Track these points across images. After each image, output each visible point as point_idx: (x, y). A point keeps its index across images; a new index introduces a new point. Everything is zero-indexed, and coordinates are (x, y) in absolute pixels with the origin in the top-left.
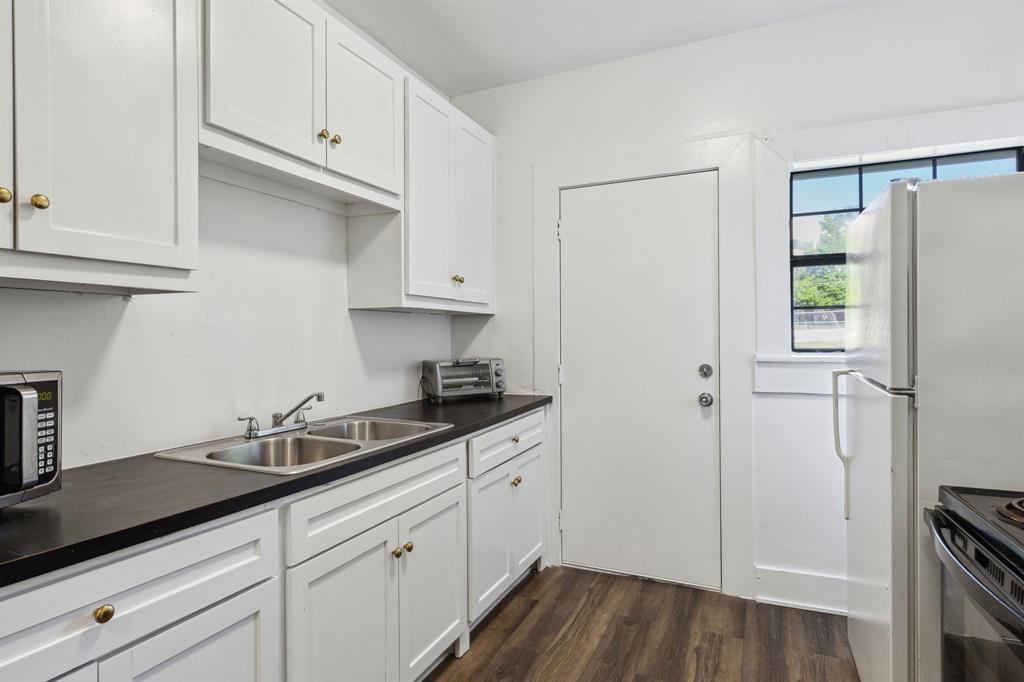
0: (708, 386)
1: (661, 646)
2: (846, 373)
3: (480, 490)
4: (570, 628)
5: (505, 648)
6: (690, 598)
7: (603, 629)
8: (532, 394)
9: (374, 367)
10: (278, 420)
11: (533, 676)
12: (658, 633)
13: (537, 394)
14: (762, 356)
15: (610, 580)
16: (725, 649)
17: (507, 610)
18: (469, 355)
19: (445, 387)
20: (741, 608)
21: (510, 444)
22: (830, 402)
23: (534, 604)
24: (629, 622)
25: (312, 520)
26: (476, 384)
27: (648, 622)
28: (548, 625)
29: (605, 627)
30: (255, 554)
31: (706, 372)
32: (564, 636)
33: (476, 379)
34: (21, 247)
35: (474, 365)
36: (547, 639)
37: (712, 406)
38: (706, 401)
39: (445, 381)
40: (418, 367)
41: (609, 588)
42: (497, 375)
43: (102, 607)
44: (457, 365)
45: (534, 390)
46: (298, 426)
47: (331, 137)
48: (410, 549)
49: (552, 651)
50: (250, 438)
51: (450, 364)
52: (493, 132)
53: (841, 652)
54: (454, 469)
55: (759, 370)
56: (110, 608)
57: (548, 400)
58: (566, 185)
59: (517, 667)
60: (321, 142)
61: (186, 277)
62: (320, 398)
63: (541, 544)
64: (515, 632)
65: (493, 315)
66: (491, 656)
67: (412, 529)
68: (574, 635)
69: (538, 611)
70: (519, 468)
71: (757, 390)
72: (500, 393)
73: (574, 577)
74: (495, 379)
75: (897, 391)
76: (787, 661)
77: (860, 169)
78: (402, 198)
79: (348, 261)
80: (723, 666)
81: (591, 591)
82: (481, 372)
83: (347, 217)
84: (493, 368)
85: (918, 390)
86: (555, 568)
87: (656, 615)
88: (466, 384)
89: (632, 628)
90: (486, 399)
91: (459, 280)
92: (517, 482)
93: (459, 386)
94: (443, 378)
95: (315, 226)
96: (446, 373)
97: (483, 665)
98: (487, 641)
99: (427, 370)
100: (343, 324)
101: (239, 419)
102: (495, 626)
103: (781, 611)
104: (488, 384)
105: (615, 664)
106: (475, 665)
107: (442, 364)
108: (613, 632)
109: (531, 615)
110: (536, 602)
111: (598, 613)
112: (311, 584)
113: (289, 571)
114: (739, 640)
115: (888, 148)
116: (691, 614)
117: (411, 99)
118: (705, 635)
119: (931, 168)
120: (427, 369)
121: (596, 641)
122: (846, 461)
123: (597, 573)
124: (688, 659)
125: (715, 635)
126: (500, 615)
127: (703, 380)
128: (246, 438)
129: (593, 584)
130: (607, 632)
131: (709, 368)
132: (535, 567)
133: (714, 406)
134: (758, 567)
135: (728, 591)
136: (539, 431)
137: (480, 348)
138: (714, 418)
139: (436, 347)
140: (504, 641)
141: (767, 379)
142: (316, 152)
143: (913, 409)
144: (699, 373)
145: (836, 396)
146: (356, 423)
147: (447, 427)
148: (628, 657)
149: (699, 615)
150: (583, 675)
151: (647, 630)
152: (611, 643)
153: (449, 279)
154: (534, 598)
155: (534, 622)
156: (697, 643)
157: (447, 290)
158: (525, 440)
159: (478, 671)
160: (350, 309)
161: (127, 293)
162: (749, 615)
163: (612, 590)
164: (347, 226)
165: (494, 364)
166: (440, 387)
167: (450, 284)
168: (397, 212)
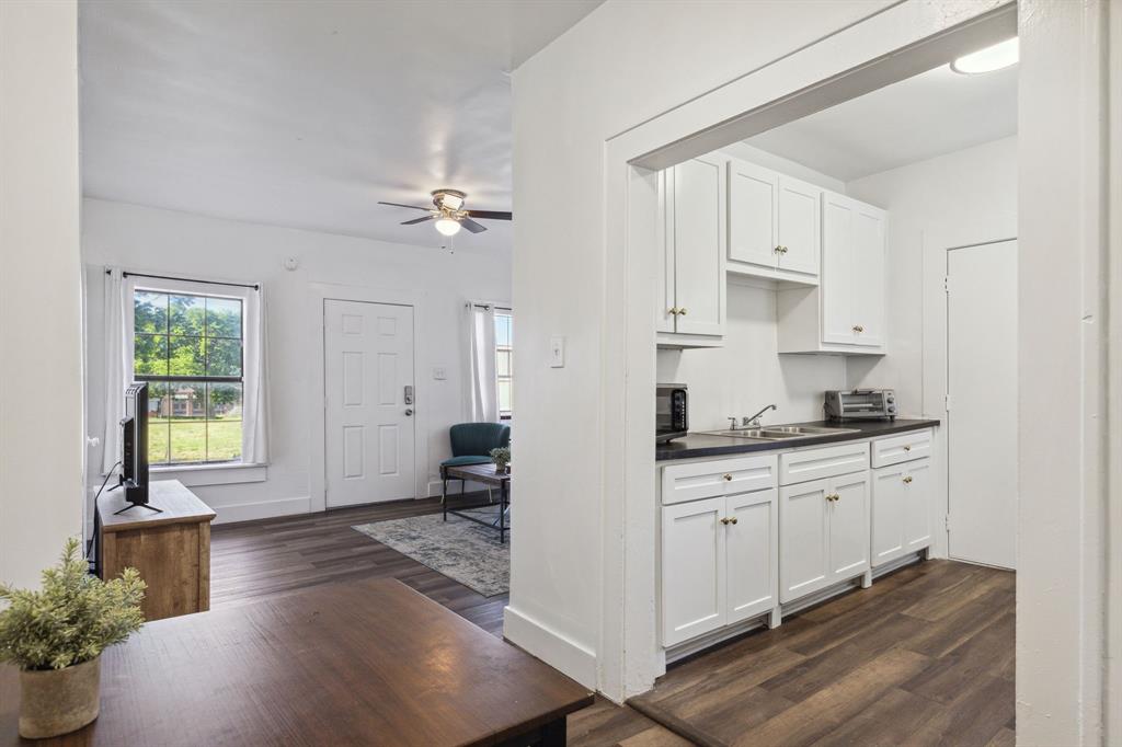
3: (880, 478)
5: (899, 590)
8: (921, 418)
9: (794, 394)
10: (746, 421)
13: (926, 418)
18: (863, 386)
19: (846, 410)
21: (903, 452)
23: (922, 575)
25: (791, 465)
26: (871, 409)
28: (936, 585)
29: (985, 591)
30: (769, 473)
32: (949, 591)
33: (871, 405)
34: (678, 331)
35: (869, 394)
39: (846, 406)
40: (821, 396)
42: (889, 402)
43: (728, 475)
44: (855, 394)
45: (923, 415)
46: (755, 425)
47: (782, 250)
48: (837, 499)
50: (733, 428)
51: (849, 393)
52: (885, 209)
54: (862, 459)
56: (730, 476)
57: (937, 423)
58: (951, 247)
60: (776, 254)
61: (721, 340)
62: (774, 408)
63: (929, 537)
65: (884, 355)
67: (838, 488)
68: (957, 591)
69: (925, 578)
70: (910, 471)
72: (891, 417)
73: (959, 566)
74: (887, 406)
78: (819, 278)
79: (778, 320)
81: (974, 575)
82: (875, 400)
83: (777, 291)
84: (886, 398)
86: (941, 561)
88: (862, 408)
90: (878, 420)
91: (858, 329)
92: (908, 480)
93: (857, 410)
94: (844, 404)
95: (760, 300)
96: (846, 401)
98: (882, 586)
100: (774, 364)
101: (728, 420)
102: (891, 579)
104: (882, 409)
105: (991, 607)
107: (843, 393)
109: (921, 578)
111: (981, 585)
112: (790, 499)
113: (781, 488)
117: (827, 206)
120: (830, 398)
121: (976, 596)
123: (981, 567)
128: (731, 428)
129: (977, 571)
130: (987, 593)
132: (923, 553)
137: (872, 381)
139: (836, 380)
140: (898, 587)
142: (772, 260)
147: (855, 431)
154: (923, 572)
155: (924, 582)
157: (851, 337)
158: (915, 452)
160: (780, 354)
161: (681, 348)
164: (777, 297)
165: (886, 394)
166: (842, 410)
167: (851, 333)
168: (815, 286)
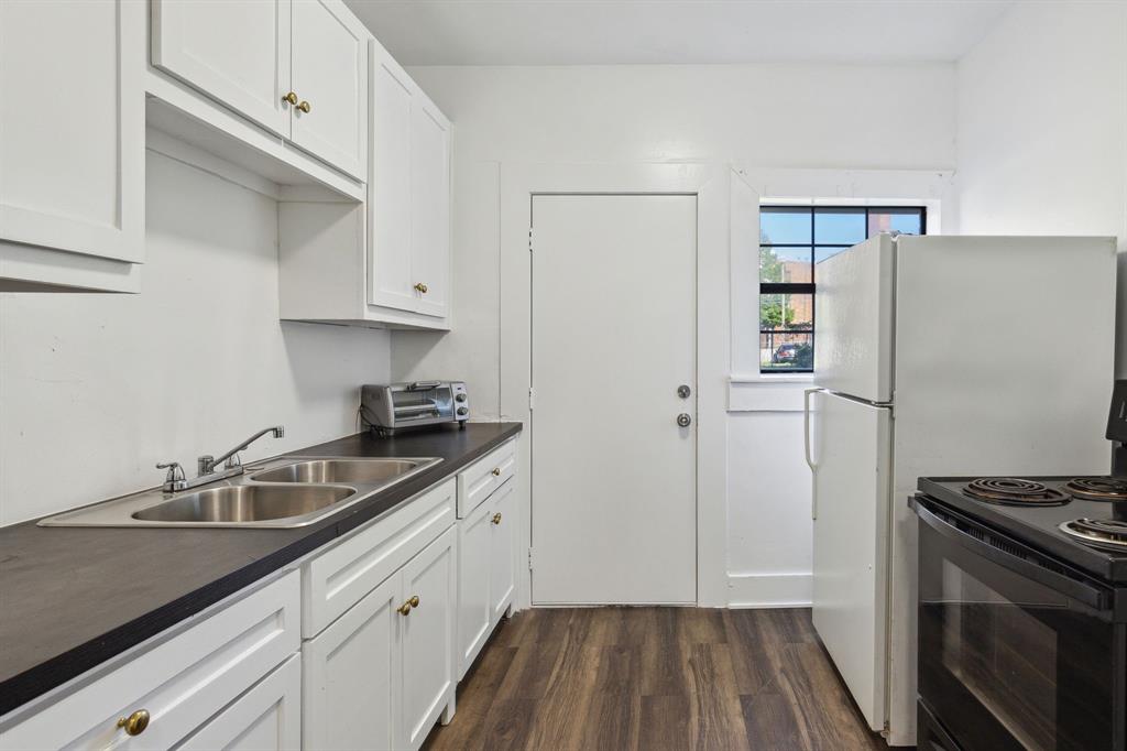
0: (685, 407)
1: (658, 666)
2: (815, 391)
3: (468, 531)
4: (562, 668)
5: (495, 704)
6: (670, 617)
7: (596, 663)
8: (498, 421)
9: (309, 394)
10: (206, 465)
11: (538, 721)
12: (651, 653)
13: (503, 420)
14: (736, 376)
15: (587, 613)
16: (714, 655)
17: (485, 664)
19: (399, 416)
20: (717, 617)
21: (490, 478)
22: (803, 417)
23: (514, 652)
24: (620, 650)
25: (329, 580)
26: (434, 412)
27: (639, 646)
28: (536, 671)
29: (598, 660)
30: (278, 627)
31: (684, 392)
32: (558, 677)
36: (540, 684)
37: (690, 426)
38: (683, 422)
39: (398, 409)
40: (355, 393)
41: (590, 622)
42: (459, 400)
43: (133, 716)
44: (412, 389)
45: (502, 416)
46: (232, 472)
47: (299, 104)
48: (416, 604)
49: (550, 694)
50: (172, 491)
51: (402, 388)
52: (450, 118)
53: (808, 638)
54: (446, 509)
55: (733, 390)
56: (144, 713)
57: (518, 428)
58: (538, 191)
59: (517, 719)
60: (285, 107)
61: (127, 273)
62: (278, 433)
63: (512, 587)
64: (504, 685)
65: (448, 331)
66: (484, 713)
67: (414, 581)
68: (569, 674)
69: (520, 660)
71: (732, 409)
72: (461, 422)
73: (548, 618)
74: (457, 406)
75: (881, 404)
76: (768, 654)
77: (813, 209)
78: (364, 186)
79: (279, 259)
80: (717, 670)
81: (571, 628)
83: (278, 202)
84: (454, 394)
85: (896, 404)
86: (525, 612)
87: (644, 638)
88: (422, 412)
89: (625, 654)
91: (420, 289)
92: (497, 519)
93: (414, 414)
94: (396, 405)
96: (398, 400)
97: (478, 726)
98: (475, 701)
99: (369, 397)
101: (158, 467)
102: (478, 682)
103: (750, 612)
104: (450, 412)
105: (619, 691)
106: (467, 728)
107: (394, 389)
108: (607, 662)
109: (514, 663)
110: (517, 649)
111: (586, 647)
112: (329, 657)
113: (306, 644)
114: (725, 645)
115: (838, 195)
116: (676, 633)
118: (693, 647)
119: (864, 215)
121: (593, 675)
122: (815, 469)
123: (571, 610)
124: (685, 673)
125: (702, 645)
126: (479, 671)
127: (682, 400)
128: (165, 491)
129: (571, 622)
130: (600, 663)
131: (687, 389)
132: (506, 614)
133: (692, 426)
134: (730, 576)
135: (703, 604)
136: (512, 461)
137: (428, 369)
138: (691, 438)
140: (493, 695)
141: (741, 398)
142: (279, 119)
143: (892, 419)
144: (677, 394)
145: (807, 412)
146: (310, 463)
147: (435, 461)
148: (629, 682)
149: (683, 630)
150: (590, 709)
151: (640, 653)
152: (609, 673)
153: (410, 288)
154: (511, 646)
155: (520, 670)
156: (689, 656)
157: (407, 299)
158: (503, 472)
159: (474, 734)
160: (282, 320)
162: (726, 622)
163: (593, 622)
164: (278, 211)
165: (454, 387)
166: (393, 416)
167: (410, 293)
168: (358, 202)
